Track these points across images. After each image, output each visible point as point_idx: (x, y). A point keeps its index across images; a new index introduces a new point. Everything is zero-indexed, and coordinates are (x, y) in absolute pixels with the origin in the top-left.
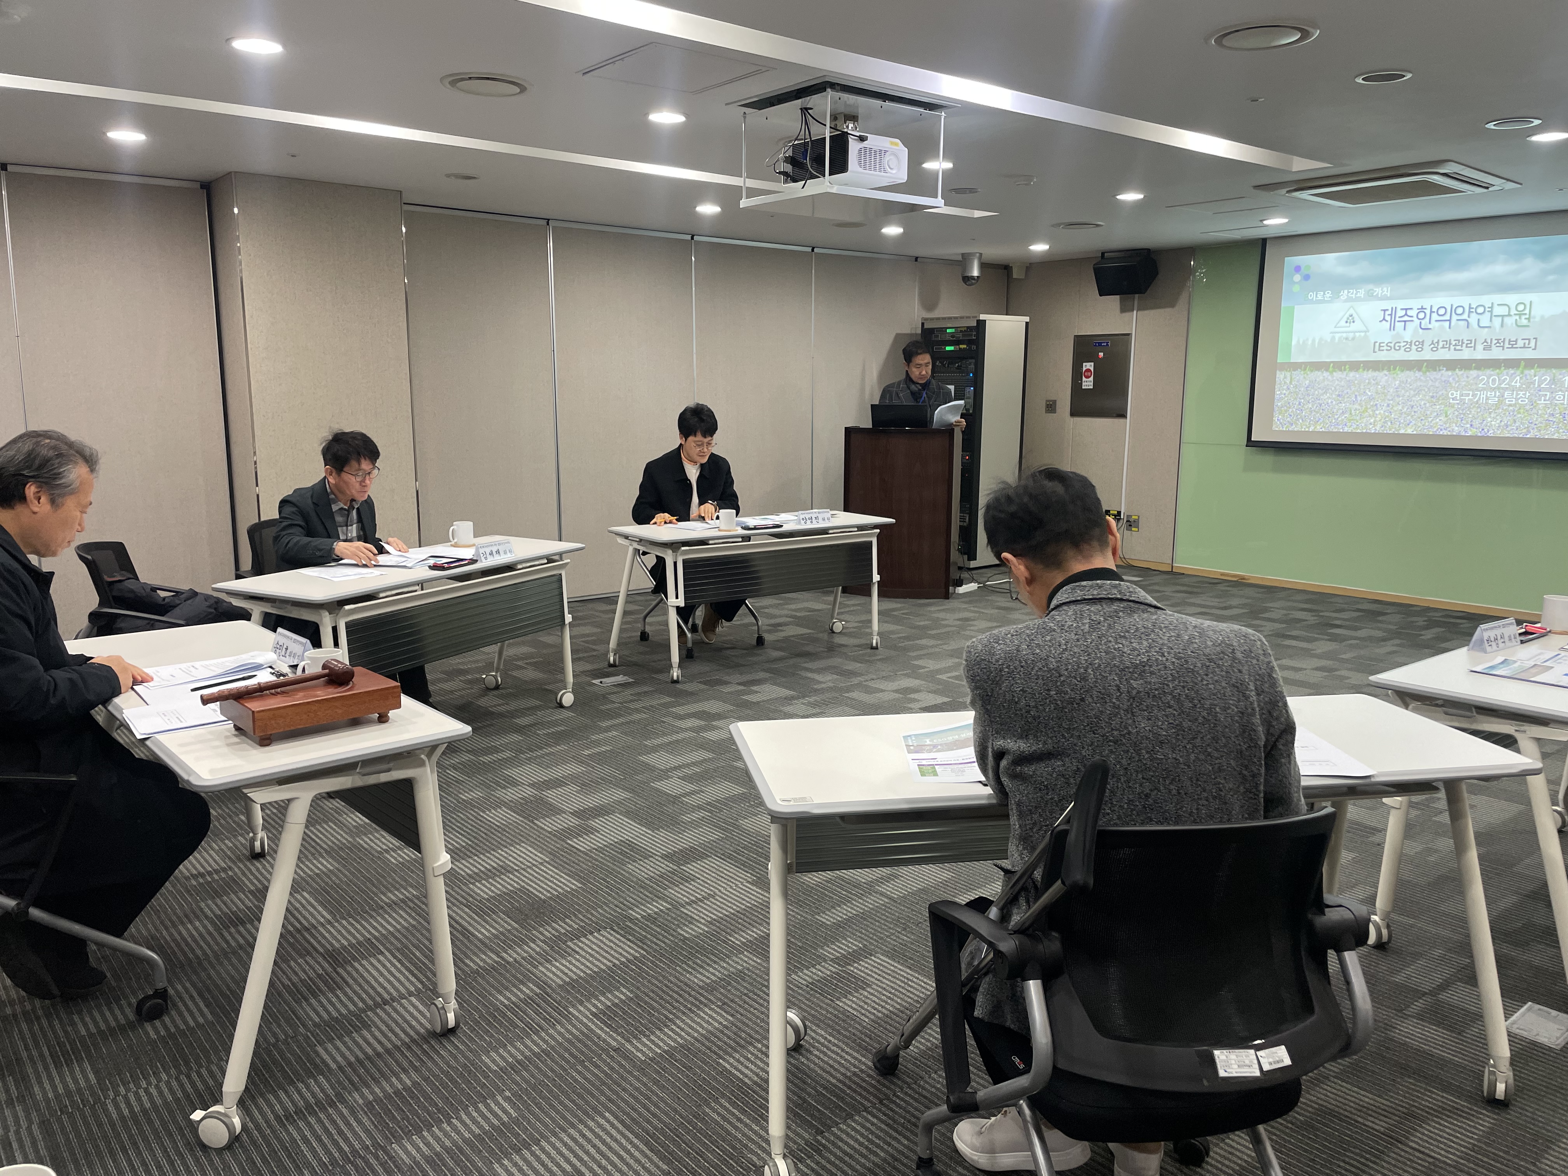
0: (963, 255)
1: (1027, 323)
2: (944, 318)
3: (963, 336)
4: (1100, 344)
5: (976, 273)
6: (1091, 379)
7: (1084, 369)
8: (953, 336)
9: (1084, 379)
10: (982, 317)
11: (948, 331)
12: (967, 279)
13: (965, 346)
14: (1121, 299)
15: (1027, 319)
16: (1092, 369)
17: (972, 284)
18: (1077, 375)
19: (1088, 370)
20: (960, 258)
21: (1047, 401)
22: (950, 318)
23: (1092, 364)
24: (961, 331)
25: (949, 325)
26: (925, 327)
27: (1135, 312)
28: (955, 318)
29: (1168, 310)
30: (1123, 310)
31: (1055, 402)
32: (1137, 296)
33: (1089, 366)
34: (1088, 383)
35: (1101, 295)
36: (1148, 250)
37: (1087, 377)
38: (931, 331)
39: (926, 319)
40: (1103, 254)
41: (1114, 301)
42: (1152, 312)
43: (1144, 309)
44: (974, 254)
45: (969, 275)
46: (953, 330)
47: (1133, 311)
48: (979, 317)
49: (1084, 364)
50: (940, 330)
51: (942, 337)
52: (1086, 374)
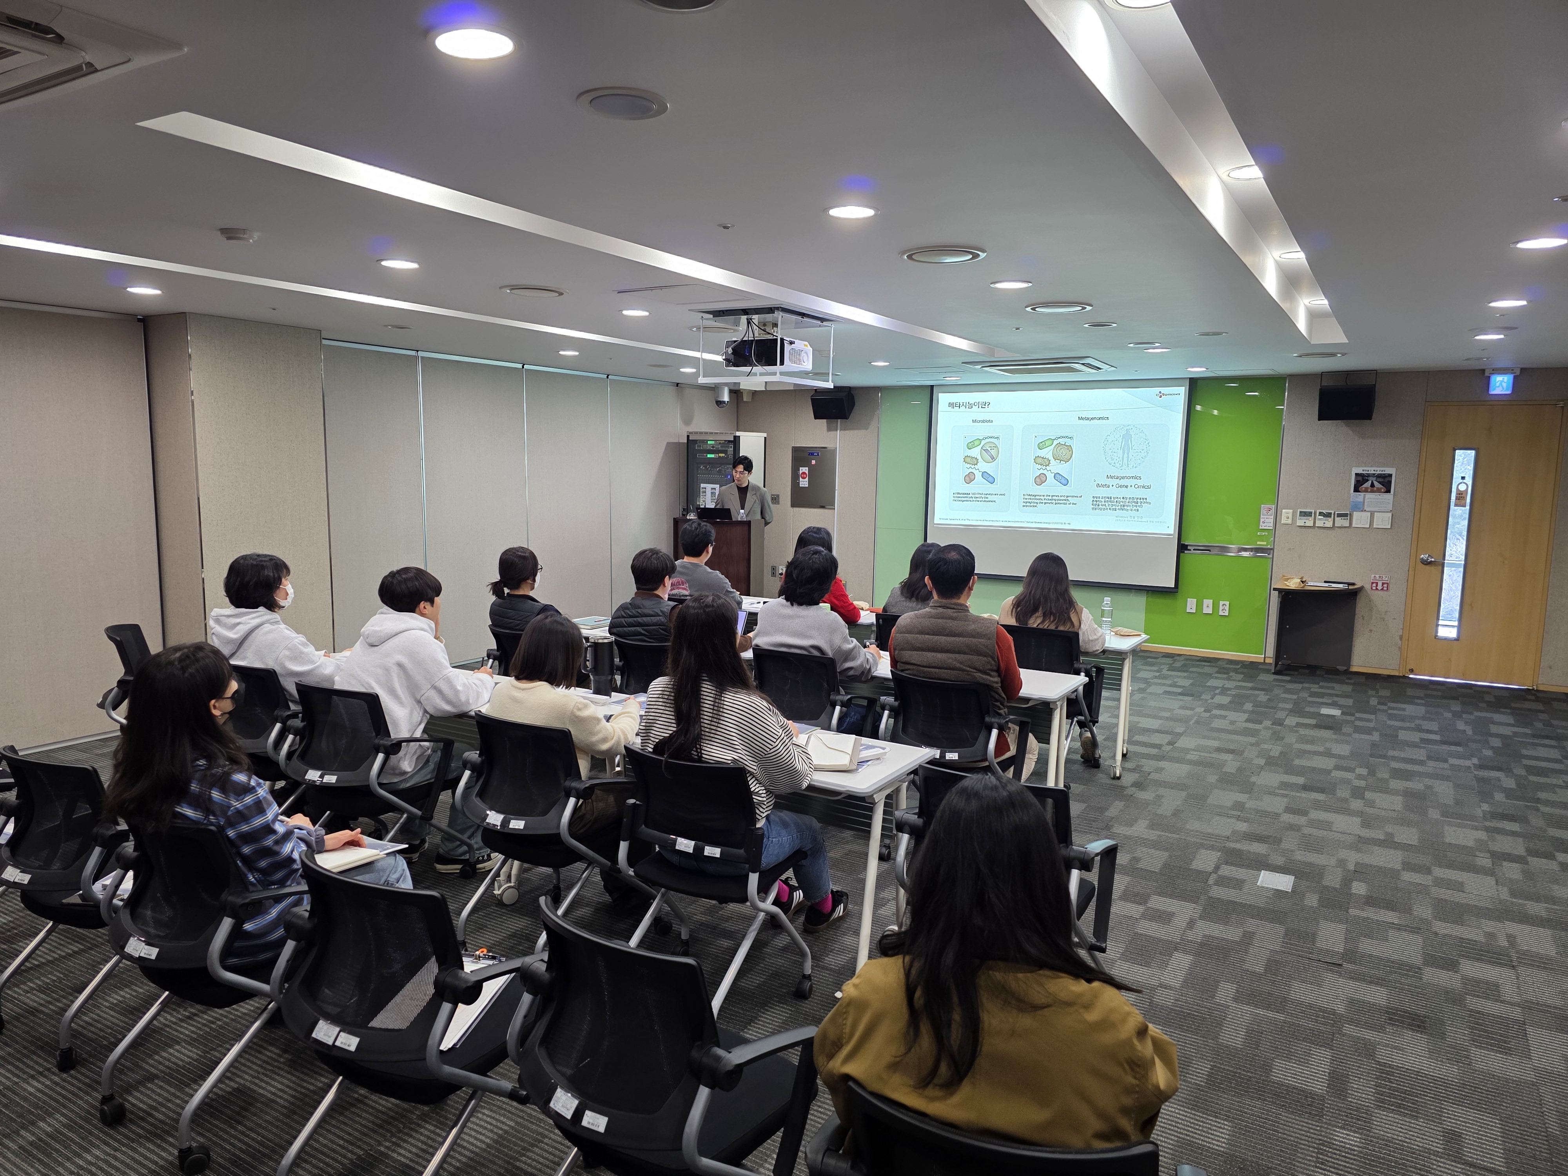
0: (715, 384)
1: (765, 438)
2: (706, 433)
3: (721, 447)
4: (812, 454)
5: (726, 398)
6: (807, 479)
7: (801, 472)
8: (713, 447)
9: (801, 479)
10: (738, 434)
11: (709, 442)
12: (719, 403)
13: (723, 455)
14: (827, 423)
15: (765, 435)
16: (807, 472)
17: (724, 407)
18: (795, 476)
19: (804, 473)
20: (714, 387)
21: (772, 495)
22: (711, 433)
23: (807, 468)
24: (720, 443)
25: (710, 439)
26: (690, 438)
27: (839, 431)
28: (716, 433)
29: (863, 431)
30: (829, 429)
31: (778, 496)
32: (839, 420)
33: (804, 470)
34: (804, 483)
35: (816, 418)
36: (850, 388)
37: (804, 478)
38: (695, 441)
39: (690, 433)
41: (823, 422)
42: (852, 432)
43: (845, 430)
44: (725, 384)
45: (721, 399)
46: (713, 442)
47: (837, 430)
48: (731, 433)
49: (801, 468)
50: (702, 441)
51: (704, 447)
52: (802, 475)
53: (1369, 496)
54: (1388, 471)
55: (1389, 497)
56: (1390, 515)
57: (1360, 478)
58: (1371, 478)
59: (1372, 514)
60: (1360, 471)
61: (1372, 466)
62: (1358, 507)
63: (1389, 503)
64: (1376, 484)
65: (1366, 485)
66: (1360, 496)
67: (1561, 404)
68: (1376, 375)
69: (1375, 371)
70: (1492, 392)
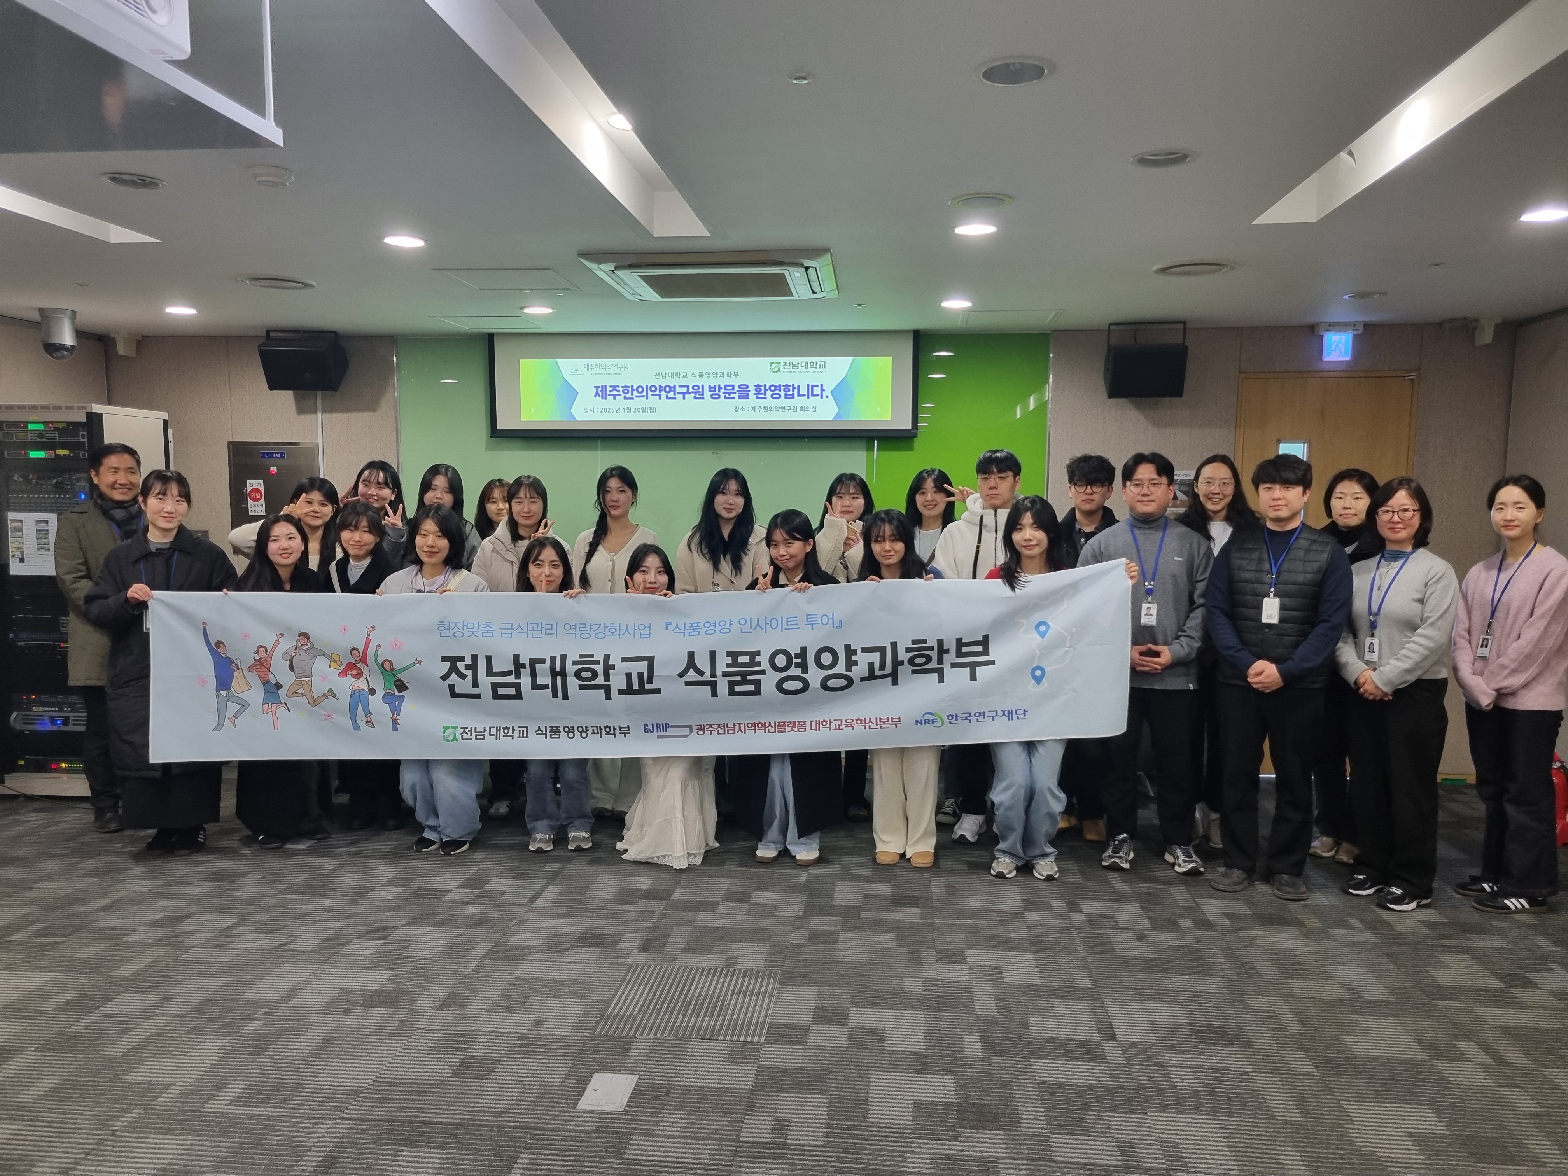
0: (41, 310)
1: (164, 420)
2: (21, 407)
3: (60, 435)
4: (270, 455)
5: (68, 341)
6: (262, 501)
7: (249, 489)
8: (41, 436)
9: (250, 502)
10: (96, 408)
11: (31, 427)
12: (52, 349)
13: (66, 452)
14: (296, 398)
15: (164, 415)
16: (261, 489)
17: (63, 357)
18: (238, 496)
19: (256, 490)
20: (36, 316)
22: (34, 407)
23: (262, 482)
24: (56, 429)
25: (31, 418)
27: (319, 414)
28: (44, 408)
29: (367, 414)
30: (301, 410)
32: (319, 393)
33: (255, 484)
34: (255, 508)
35: (272, 387)
36: (335, 332)
37: (255, 499)
38: (1, 426)
40: (268, 332)
41: (287, 397)
42: (345, 416)
43: (332, 411)
44: (63, 311)
45: (57, 341)
46: (40, 427)
47: (316, 412)
48: (85, 408)
49: (248, 482)
50: (16, 425)
51: (22, 436)
52: (253, 495)
64: (1181, 495)
67: (1413, 375)
68: (1185, 329)
69: (1185, 323)
70: (1326, 359)
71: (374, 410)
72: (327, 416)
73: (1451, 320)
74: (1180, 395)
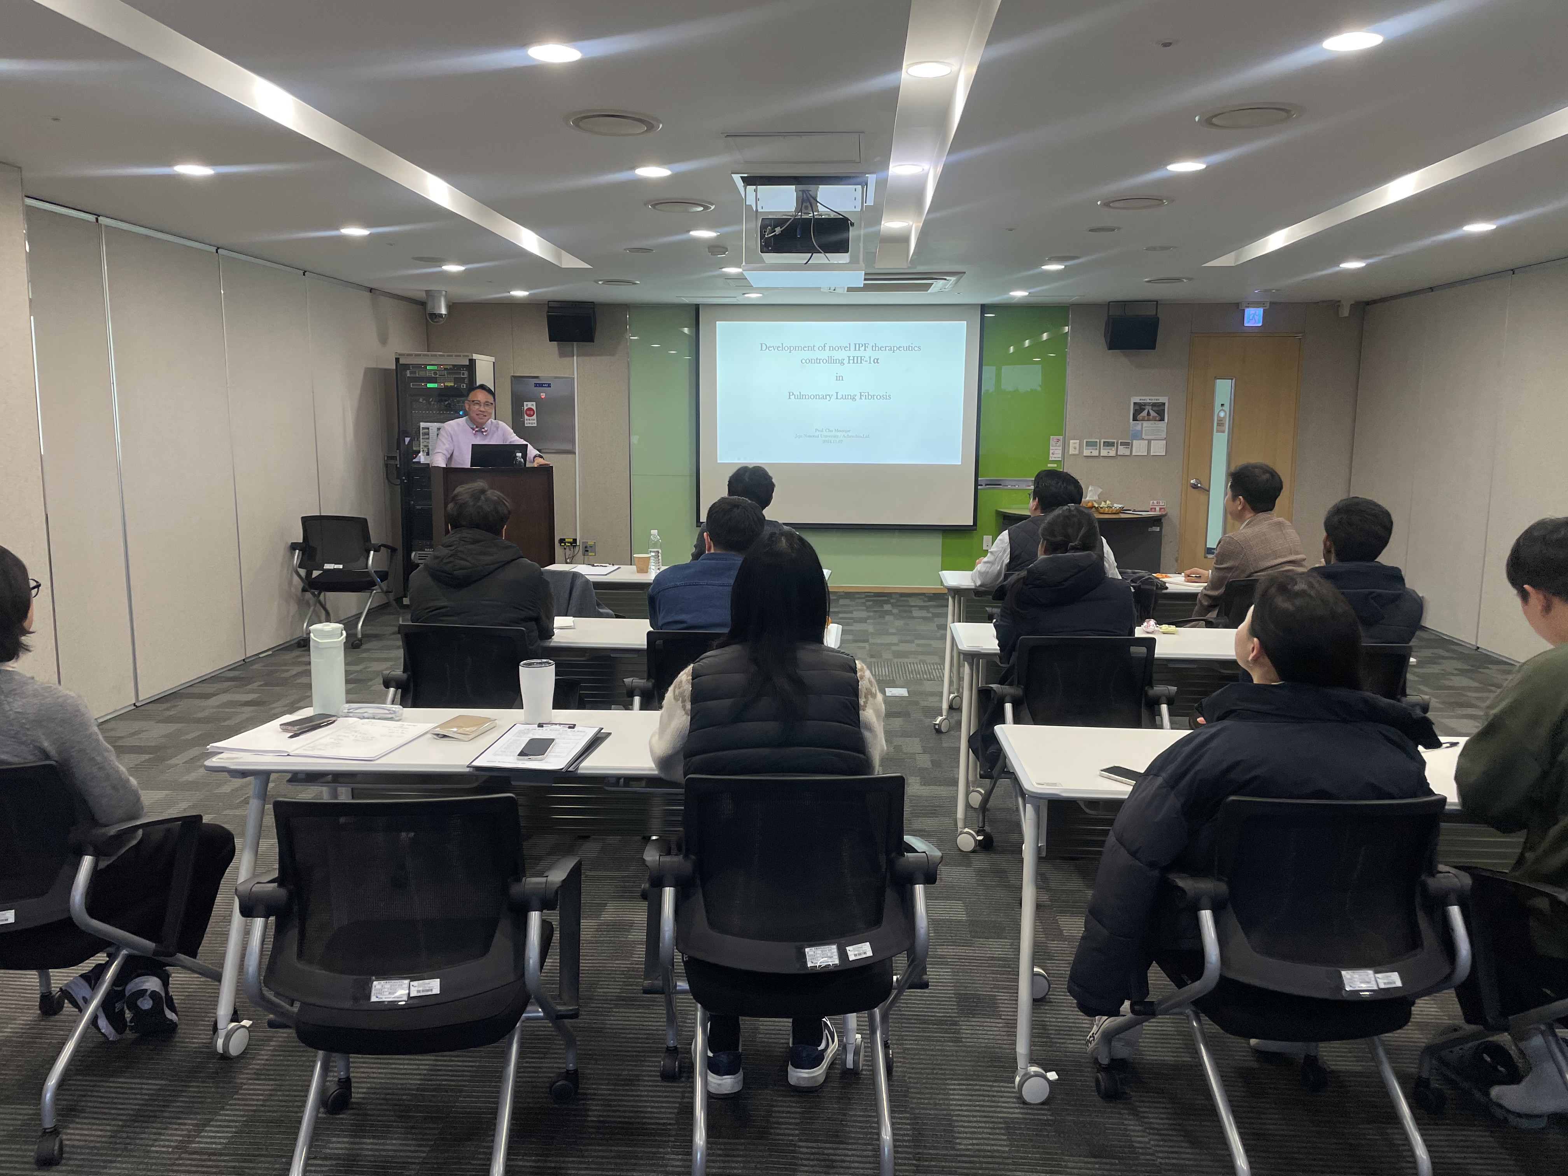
0: (427, 292)
1: (491, 362)
2: (422, 356)
3: (448, 373)
4: (541, 385)
5: (443, 311)
6: (534, 417)
7: (525, 408)
8: (435, 373)
10: (475, 356)
11: (428, 368)
12: (434, 317)
13: (452, 384)
14: (558, 345)
15: (493, 359)
16: (534, 408)
17: (440, 322)
18: (514, 413)
19: (530, 409)
20: (422, 296)
23: (534, 403)
24: (445, 369)
25: (433, 363)
26: (401, 362)
27: (575, 358)
29: (609, 359)
33: (530, 405)
34: (529, 422)
35: (549, 340)
36: (592, 303)
37: (527, 416)
38: (406, 367)
39: (400, 355)
40: (549, 302)
42: (594, 359)
43: (585, 356)
44: (439, 292)
45: (437, 312)
46: (435, 368)
47: (573, 356)
48: (468, 356)
49: (525, 403)
50: (419, 366)
51: (422, 374)
52: (528, 412)
53: (1145, 424)
54: (1162, 400)
55: (1163, 425)
56: (1165, 442)
57: (1137, 408)
58: (1148, 408)
59: (1149, 441)
60: (1137, 399)
61: (1147, 396)
62: (1138, 436)
63: (1163, 431)
64: (1152, 413)
65: (1142, 414)
66: (1138, 426)
67: (1300, 336)
68: (1157, 304)
69: (1157, 302)
70: (1246, 325)
71: (612, 354)
72: (580, 358)
73: (1323, 301)
74: (1154, 348)
